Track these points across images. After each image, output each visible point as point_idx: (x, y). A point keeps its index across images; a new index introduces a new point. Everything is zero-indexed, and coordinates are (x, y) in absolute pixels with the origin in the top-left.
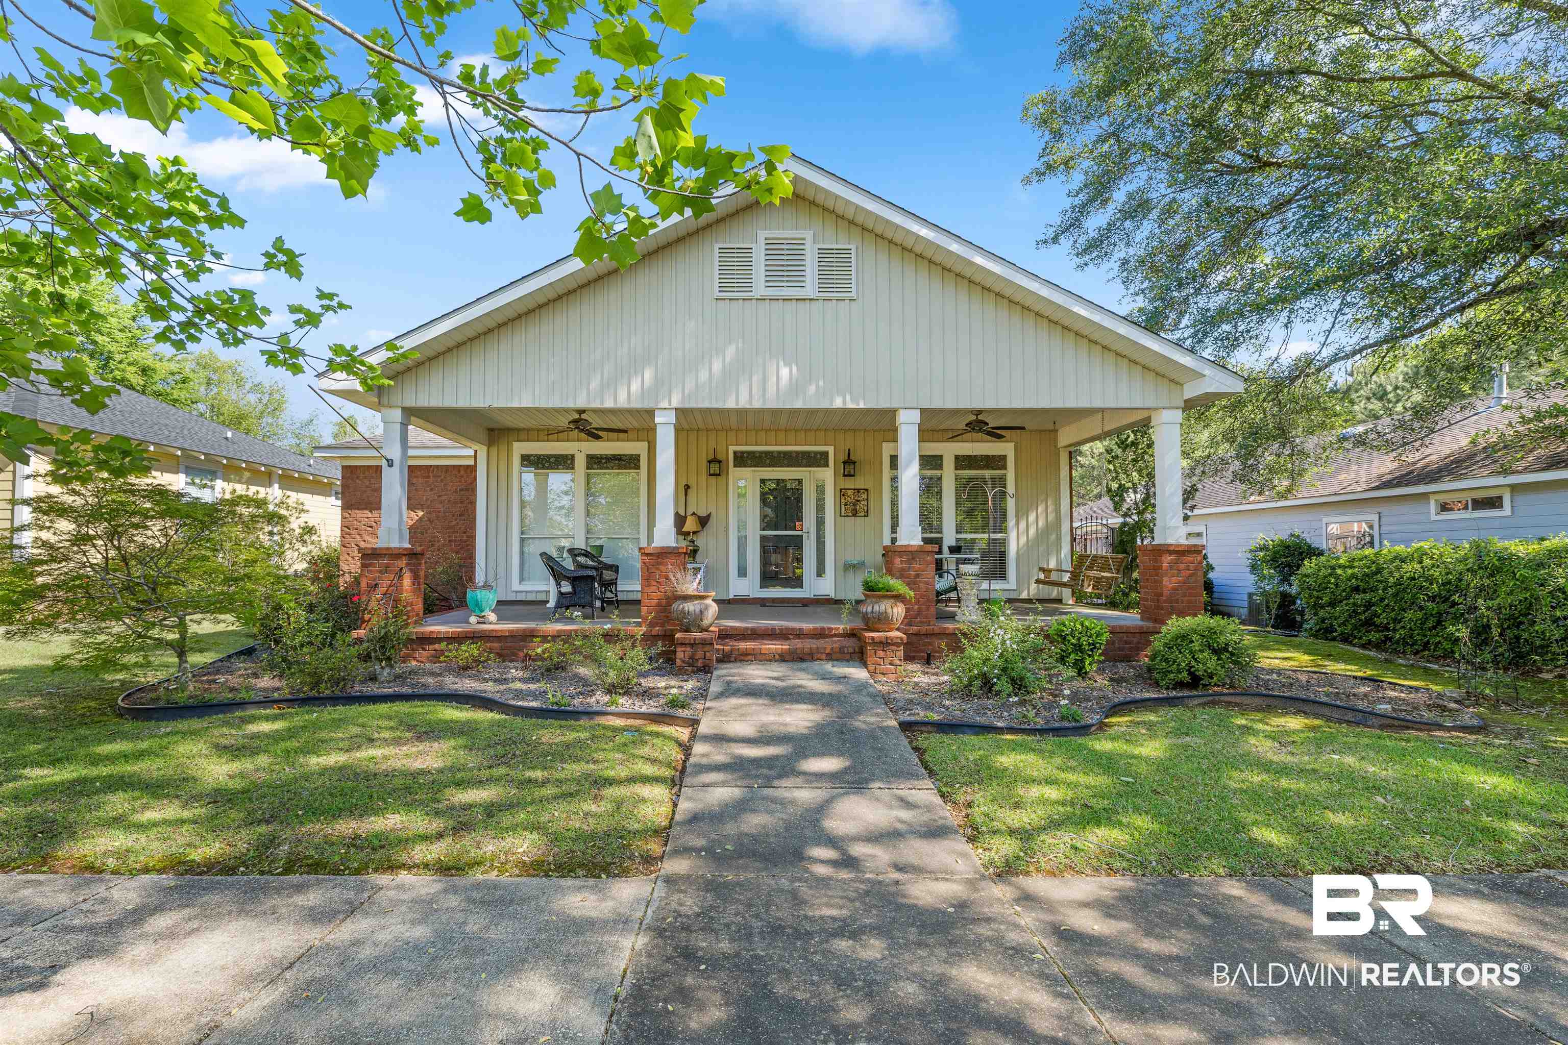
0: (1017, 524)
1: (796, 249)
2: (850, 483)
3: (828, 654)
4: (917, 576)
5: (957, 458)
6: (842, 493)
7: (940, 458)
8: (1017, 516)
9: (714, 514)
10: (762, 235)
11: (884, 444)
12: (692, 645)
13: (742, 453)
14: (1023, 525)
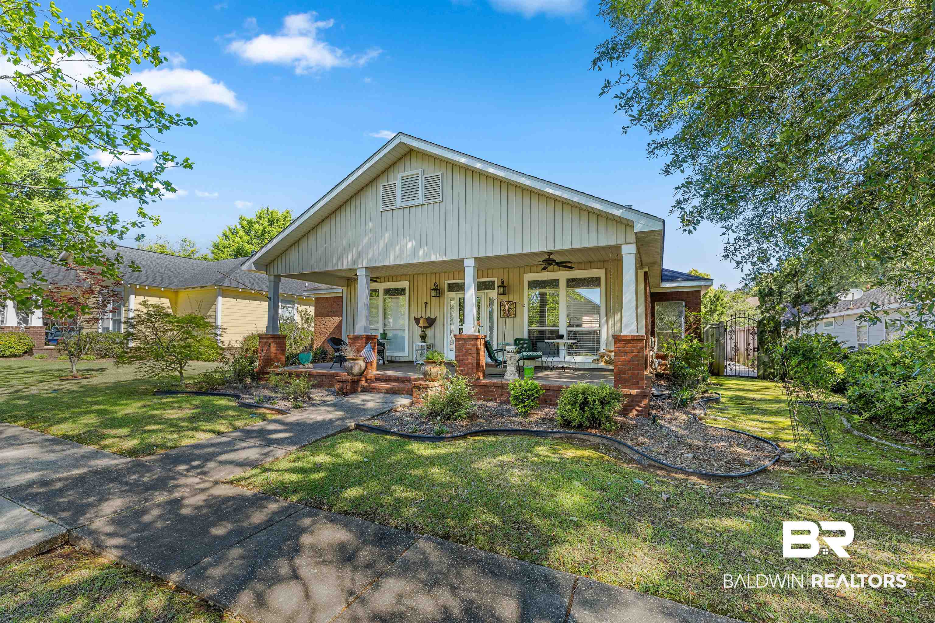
0: (607, 321)
1: (415, 178)
2: (505, 298)
3: (407, 392)
4: (467, 352)
5: (568, 280)
6: (502, 304)
7: (558, 281)
8: (607, 315)
9: (438, 318)
10: (400, 175)
11: (525, 275)
12: (342, 382)
13: (453, 284)
14: (611, 322)
